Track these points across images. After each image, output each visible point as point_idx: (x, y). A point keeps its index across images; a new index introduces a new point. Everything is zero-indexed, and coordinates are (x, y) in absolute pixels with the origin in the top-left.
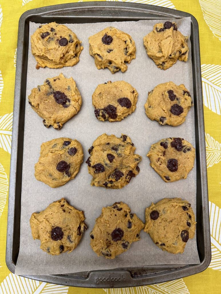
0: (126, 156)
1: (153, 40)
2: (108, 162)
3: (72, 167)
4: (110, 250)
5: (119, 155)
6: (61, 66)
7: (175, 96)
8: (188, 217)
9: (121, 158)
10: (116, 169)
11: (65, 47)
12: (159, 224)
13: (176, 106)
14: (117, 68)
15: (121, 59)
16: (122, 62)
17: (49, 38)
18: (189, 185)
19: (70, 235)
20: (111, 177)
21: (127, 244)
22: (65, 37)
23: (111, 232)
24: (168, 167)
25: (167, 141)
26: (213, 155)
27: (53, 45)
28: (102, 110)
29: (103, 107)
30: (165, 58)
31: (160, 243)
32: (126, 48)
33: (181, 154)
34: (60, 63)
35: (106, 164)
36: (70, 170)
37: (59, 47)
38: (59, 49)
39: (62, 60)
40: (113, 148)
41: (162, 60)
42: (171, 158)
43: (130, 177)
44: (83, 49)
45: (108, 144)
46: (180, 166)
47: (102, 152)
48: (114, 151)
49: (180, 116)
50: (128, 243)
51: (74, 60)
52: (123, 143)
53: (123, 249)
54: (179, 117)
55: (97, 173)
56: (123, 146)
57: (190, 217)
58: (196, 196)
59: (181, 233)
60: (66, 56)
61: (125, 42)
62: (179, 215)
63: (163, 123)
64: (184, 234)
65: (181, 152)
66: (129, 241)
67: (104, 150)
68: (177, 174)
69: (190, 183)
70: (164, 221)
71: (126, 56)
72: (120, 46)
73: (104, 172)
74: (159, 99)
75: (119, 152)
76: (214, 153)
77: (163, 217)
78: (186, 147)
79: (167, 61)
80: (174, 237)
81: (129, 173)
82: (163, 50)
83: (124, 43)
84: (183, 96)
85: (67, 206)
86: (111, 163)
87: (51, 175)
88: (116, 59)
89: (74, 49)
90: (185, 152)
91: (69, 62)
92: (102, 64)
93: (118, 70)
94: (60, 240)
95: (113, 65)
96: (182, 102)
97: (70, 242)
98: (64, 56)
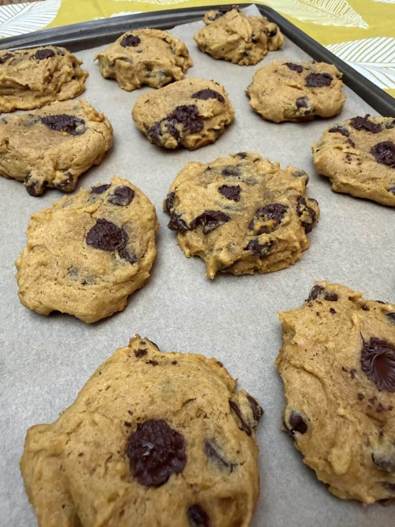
0: (268, 176)
2: (228, 202)
3: (135, 237)
5: (250, 182)
6: (48, 98)
7: (300, 66)
9: (257, 186)
13: (312, 75)
14: (166, 74)
16: (171, 63)
17: (14, 60)
23: (354, 363)
27: (25, 63)
28: (164, 119)
29: (164, 116)
30: (246, 41)
32: (171, 47)
33: (387, 133)
35: (227, 208)
36: (129, 246)
37: (38, 62)
38: (39, 64)
39: (48, 85)
40: (226, 173)
41: (243, 45)
45: (209, 169)
47: (201, 189)
48: (231, 178)
49: (331, 86)
52: (244, 161)
54: (332, 88)
55: (214, 230)
60: (56, 75)
61: (165, 39)
63: (307, 107)
65: (383, 130)
67: (204, 184)
71: (176, 56)
73: (232, 221)
74: (273, 77)
75: (245, 175)
82: (236, 29)
83: (163, 41)
86: (238, 203)
87: (72, 270)
91: (64, 89)
92: (133, 76)
93: (171, 78)
95: (156, 70)
96: (318, 70)
98: (51, 76)
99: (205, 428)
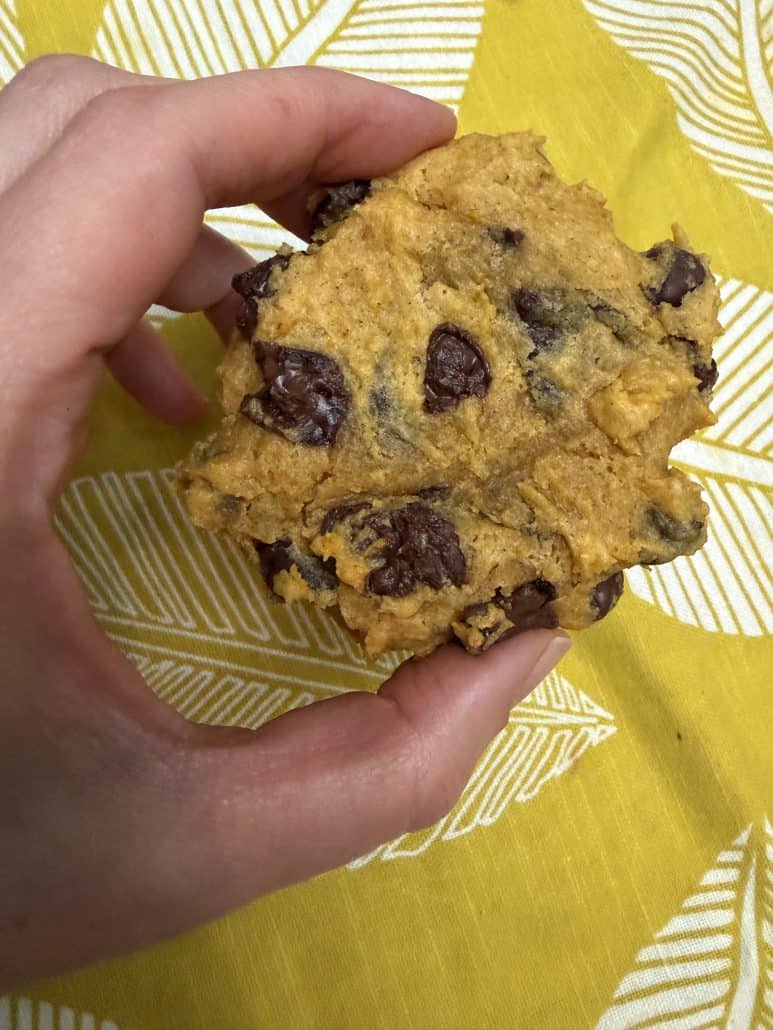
0: (594, 440)
2: (409, 387)
5: (542, 395)
9: (535, 428)
10: (432, 491)
20: (344, 528)
35: (380, 403)
40: (524, 305)
43: (509, 624)
45: (510, 239)
47: (411, 282)
48: (515, 328)
52: (637, 312)
55: (262, 424)
56: (619, 337)
67: (437, 271)
73: (320, 457)
75: (562, 362)
81: (518, 590)
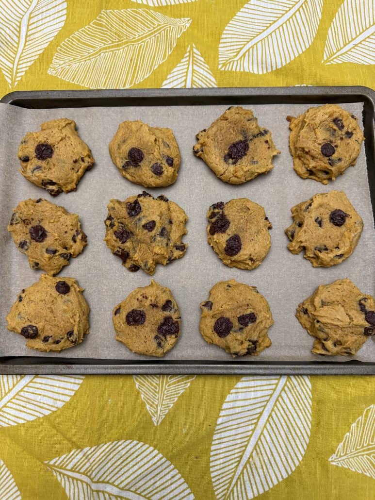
0: (151, 248)
1: (345, 293)
2: (143, 222)
3: (135, 171)
4: (18, 223)
5: (153, 239)
6: (293, 151)
7: (246, 325)
8: (57, 340)
9: (149, 241)
10: (132, 233)
11: (320, 152)
12: (49, 293)
13: (230, 325)
14: (293, 236)
15: (306, 241)
16: (301, 242)
17: (335, 130)
18: (108, 347)
19: (42, 168)
20: (120, 225)
21: (26, 247)
22: (336, 153)
23: (42, 224)
24: (133, 311)
25: (173, 311)
26: (155, 391)
27: (322, 136)
28: (223, 212)
29: (226, 213)
30: (313, 312)
31: (23, 295)
32: (326, 249)
33: (152, 331)
34: (296, 148)
35: (140, 219)
36: (132, 167)
37: (320, 144)
38: (317, 145)
39: (301, 151)
40: (163, 229)
41: (310, 309)
42: (147, 316)
43: (120, 254)
44: (323, 184)
45: (171, 222)
46: (134, 330)
47: (158, 213)
48: (160, 230)
49: (214, 332)
50: (27, 250)
51: (302, 170)
52: (171, 244)
53: (19, 242)
54: (212, 331)
55: (127, 206)
56: (167, 244)
57: (57, 342)
58: (91, 357)
59: (35, 325)
60: (308, 157)
61: (337, 247)
62: (60, 323)
63: (203, 306)
64: (33, 330)
65: (157, 332)
66: (29, 250)
67: (161, 216)
68: (123, 325)
69: (112, 349)
70: (53, 301)
71: (314, 250)
72: (328, 239)
73: (127, 216)
74: (241, 299)
75: (158, 238)
76: (158, 393)
77: (59, 299)
78: (164, 340)
79: (309, 317)
80: (29, 314)
81: (126, 252)
82: (326, 308)
83: (335, 246)
84: (247, 340)
85: (82, 166)
86: (141, 226)
87: (124, 141)
88: (305, 231)
89: (318, 168)
90: (156, 337)
91: (300, 162)
92: (297, 211)
93: (291, 238)
94: (36, 156)
95: (298, 229)
96: (236, 335)
97: (32, 170)
98: (307, 153)
99: (45, 168)
